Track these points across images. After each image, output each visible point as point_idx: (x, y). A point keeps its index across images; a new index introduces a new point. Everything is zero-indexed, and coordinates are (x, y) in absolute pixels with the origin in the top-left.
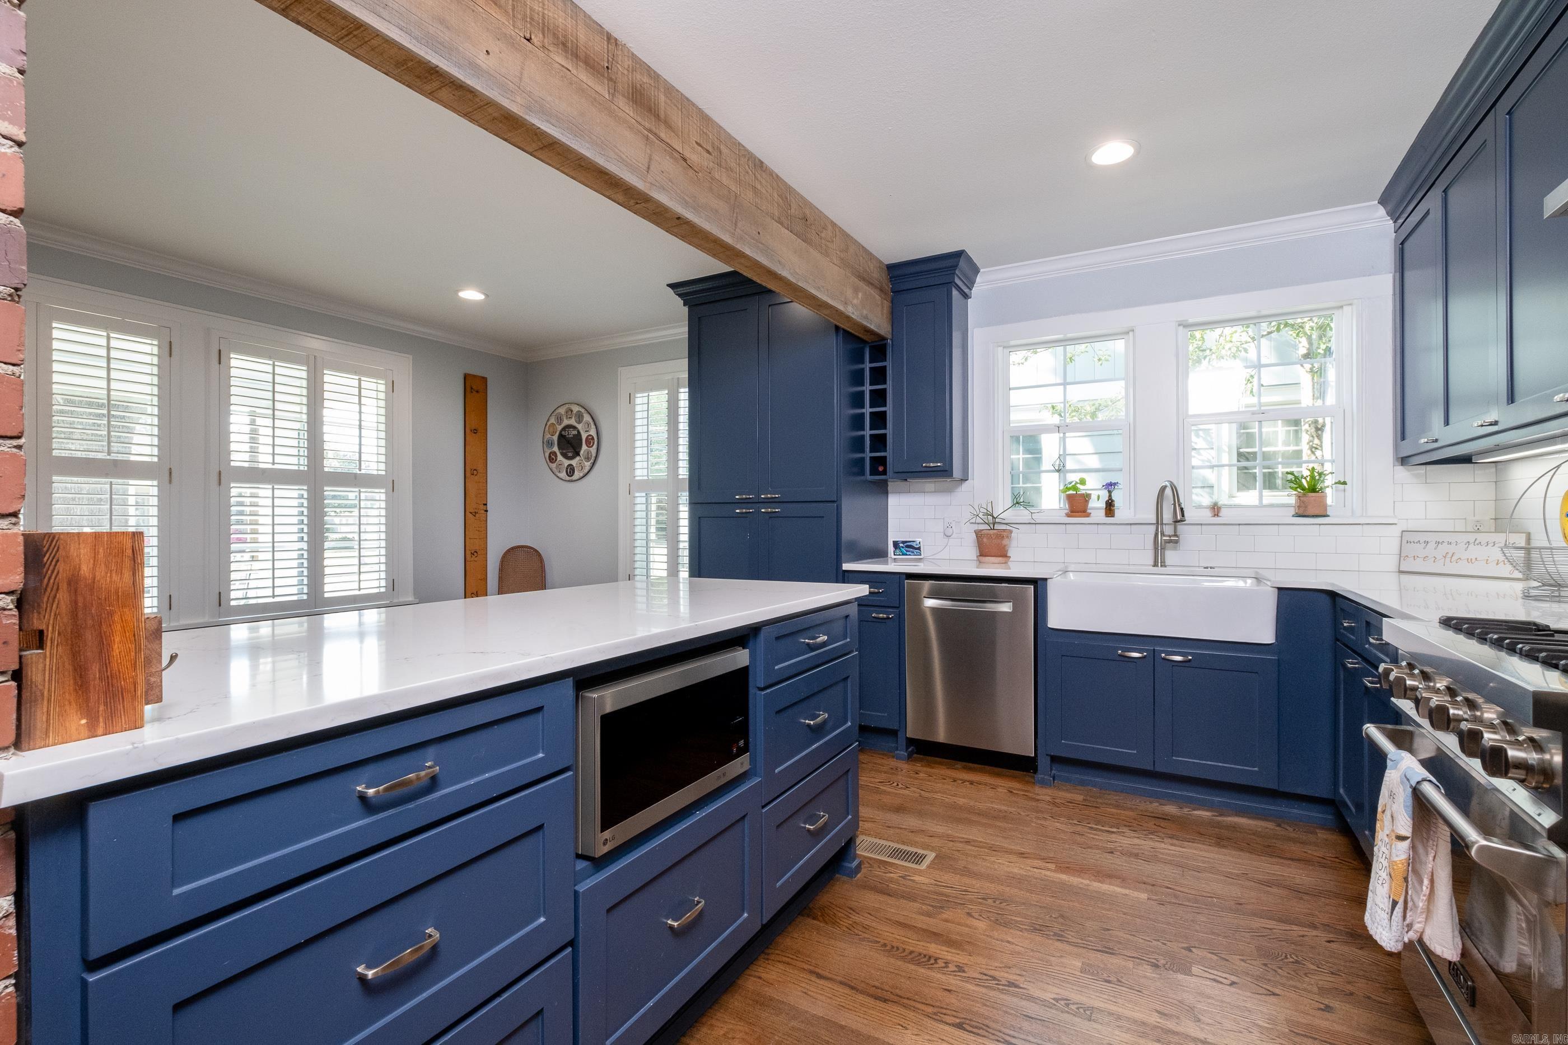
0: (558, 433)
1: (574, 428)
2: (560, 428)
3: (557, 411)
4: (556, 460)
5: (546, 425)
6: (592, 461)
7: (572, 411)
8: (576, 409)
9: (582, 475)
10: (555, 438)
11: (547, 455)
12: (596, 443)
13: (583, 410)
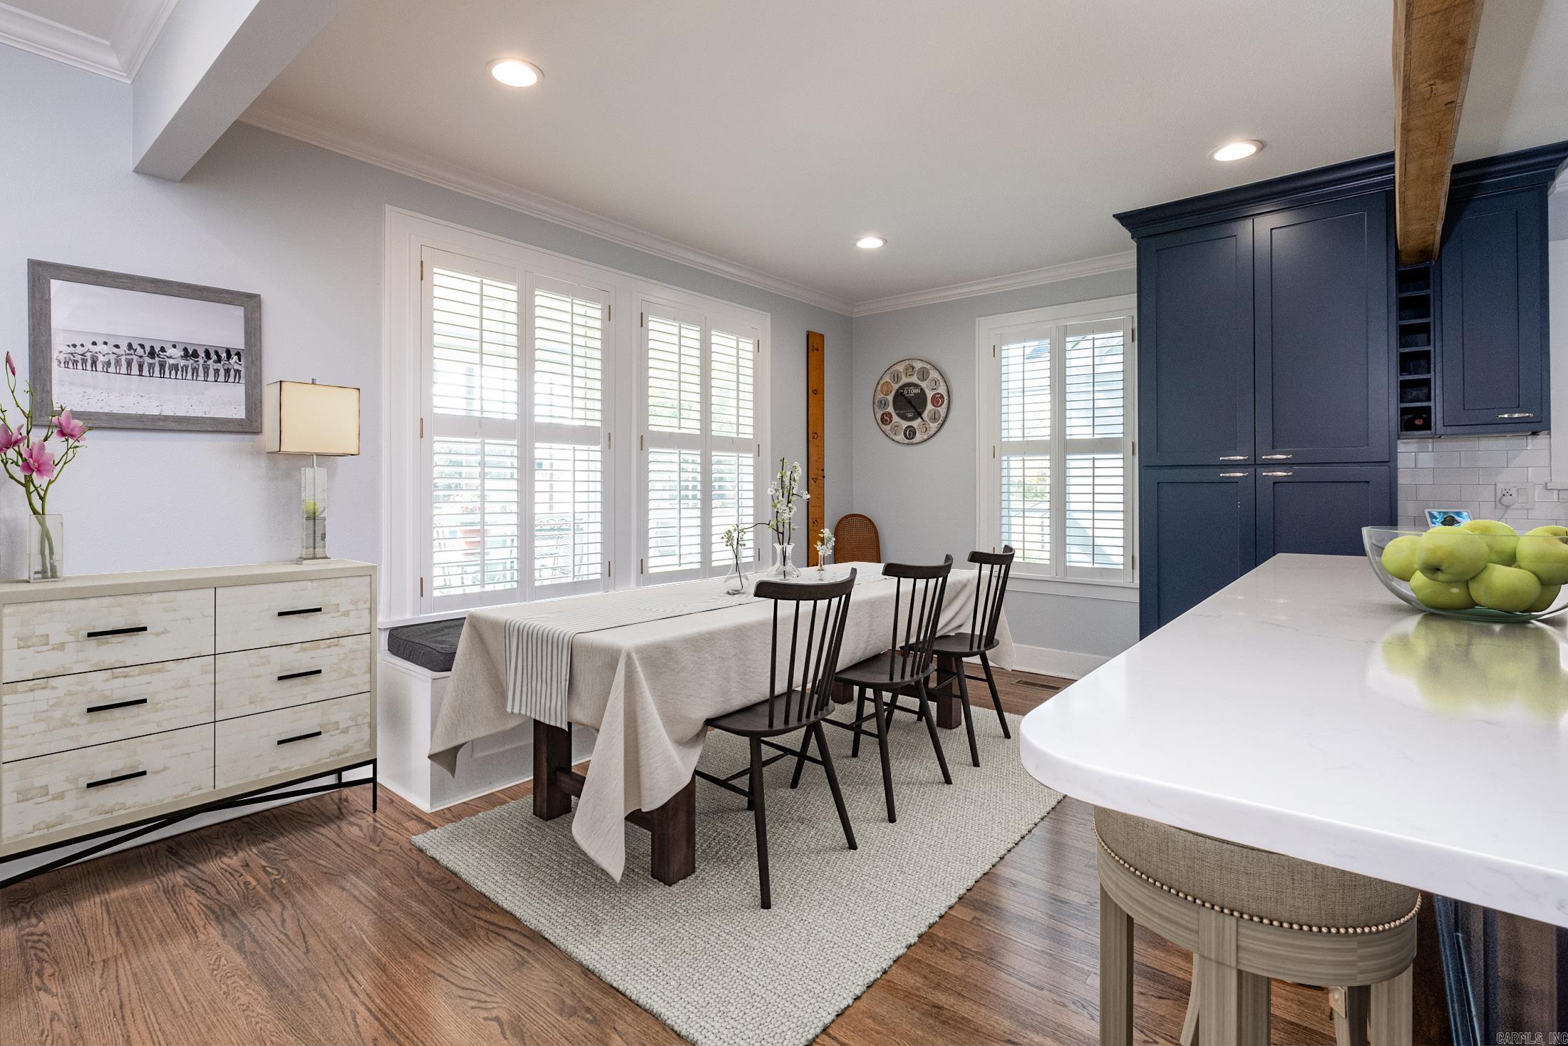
0: (893, 392)
1: (916, 386)
2: (896, 387)
3: (893, 368)
4: (891, 421)
5: (878, 384)
6: (940, 422)
7: (913, 368)
8: (918, 365)
9: (925, 437)
10: (890, 398)
11: (879, 416)
12: (946, 402)
13: (928, 367)
